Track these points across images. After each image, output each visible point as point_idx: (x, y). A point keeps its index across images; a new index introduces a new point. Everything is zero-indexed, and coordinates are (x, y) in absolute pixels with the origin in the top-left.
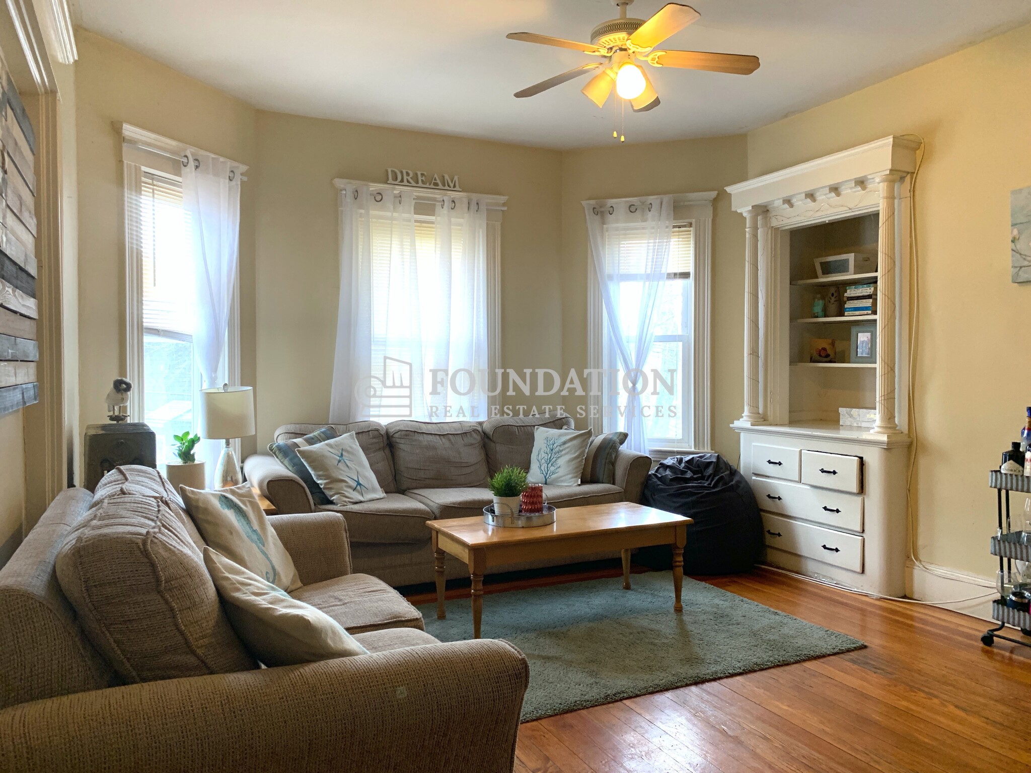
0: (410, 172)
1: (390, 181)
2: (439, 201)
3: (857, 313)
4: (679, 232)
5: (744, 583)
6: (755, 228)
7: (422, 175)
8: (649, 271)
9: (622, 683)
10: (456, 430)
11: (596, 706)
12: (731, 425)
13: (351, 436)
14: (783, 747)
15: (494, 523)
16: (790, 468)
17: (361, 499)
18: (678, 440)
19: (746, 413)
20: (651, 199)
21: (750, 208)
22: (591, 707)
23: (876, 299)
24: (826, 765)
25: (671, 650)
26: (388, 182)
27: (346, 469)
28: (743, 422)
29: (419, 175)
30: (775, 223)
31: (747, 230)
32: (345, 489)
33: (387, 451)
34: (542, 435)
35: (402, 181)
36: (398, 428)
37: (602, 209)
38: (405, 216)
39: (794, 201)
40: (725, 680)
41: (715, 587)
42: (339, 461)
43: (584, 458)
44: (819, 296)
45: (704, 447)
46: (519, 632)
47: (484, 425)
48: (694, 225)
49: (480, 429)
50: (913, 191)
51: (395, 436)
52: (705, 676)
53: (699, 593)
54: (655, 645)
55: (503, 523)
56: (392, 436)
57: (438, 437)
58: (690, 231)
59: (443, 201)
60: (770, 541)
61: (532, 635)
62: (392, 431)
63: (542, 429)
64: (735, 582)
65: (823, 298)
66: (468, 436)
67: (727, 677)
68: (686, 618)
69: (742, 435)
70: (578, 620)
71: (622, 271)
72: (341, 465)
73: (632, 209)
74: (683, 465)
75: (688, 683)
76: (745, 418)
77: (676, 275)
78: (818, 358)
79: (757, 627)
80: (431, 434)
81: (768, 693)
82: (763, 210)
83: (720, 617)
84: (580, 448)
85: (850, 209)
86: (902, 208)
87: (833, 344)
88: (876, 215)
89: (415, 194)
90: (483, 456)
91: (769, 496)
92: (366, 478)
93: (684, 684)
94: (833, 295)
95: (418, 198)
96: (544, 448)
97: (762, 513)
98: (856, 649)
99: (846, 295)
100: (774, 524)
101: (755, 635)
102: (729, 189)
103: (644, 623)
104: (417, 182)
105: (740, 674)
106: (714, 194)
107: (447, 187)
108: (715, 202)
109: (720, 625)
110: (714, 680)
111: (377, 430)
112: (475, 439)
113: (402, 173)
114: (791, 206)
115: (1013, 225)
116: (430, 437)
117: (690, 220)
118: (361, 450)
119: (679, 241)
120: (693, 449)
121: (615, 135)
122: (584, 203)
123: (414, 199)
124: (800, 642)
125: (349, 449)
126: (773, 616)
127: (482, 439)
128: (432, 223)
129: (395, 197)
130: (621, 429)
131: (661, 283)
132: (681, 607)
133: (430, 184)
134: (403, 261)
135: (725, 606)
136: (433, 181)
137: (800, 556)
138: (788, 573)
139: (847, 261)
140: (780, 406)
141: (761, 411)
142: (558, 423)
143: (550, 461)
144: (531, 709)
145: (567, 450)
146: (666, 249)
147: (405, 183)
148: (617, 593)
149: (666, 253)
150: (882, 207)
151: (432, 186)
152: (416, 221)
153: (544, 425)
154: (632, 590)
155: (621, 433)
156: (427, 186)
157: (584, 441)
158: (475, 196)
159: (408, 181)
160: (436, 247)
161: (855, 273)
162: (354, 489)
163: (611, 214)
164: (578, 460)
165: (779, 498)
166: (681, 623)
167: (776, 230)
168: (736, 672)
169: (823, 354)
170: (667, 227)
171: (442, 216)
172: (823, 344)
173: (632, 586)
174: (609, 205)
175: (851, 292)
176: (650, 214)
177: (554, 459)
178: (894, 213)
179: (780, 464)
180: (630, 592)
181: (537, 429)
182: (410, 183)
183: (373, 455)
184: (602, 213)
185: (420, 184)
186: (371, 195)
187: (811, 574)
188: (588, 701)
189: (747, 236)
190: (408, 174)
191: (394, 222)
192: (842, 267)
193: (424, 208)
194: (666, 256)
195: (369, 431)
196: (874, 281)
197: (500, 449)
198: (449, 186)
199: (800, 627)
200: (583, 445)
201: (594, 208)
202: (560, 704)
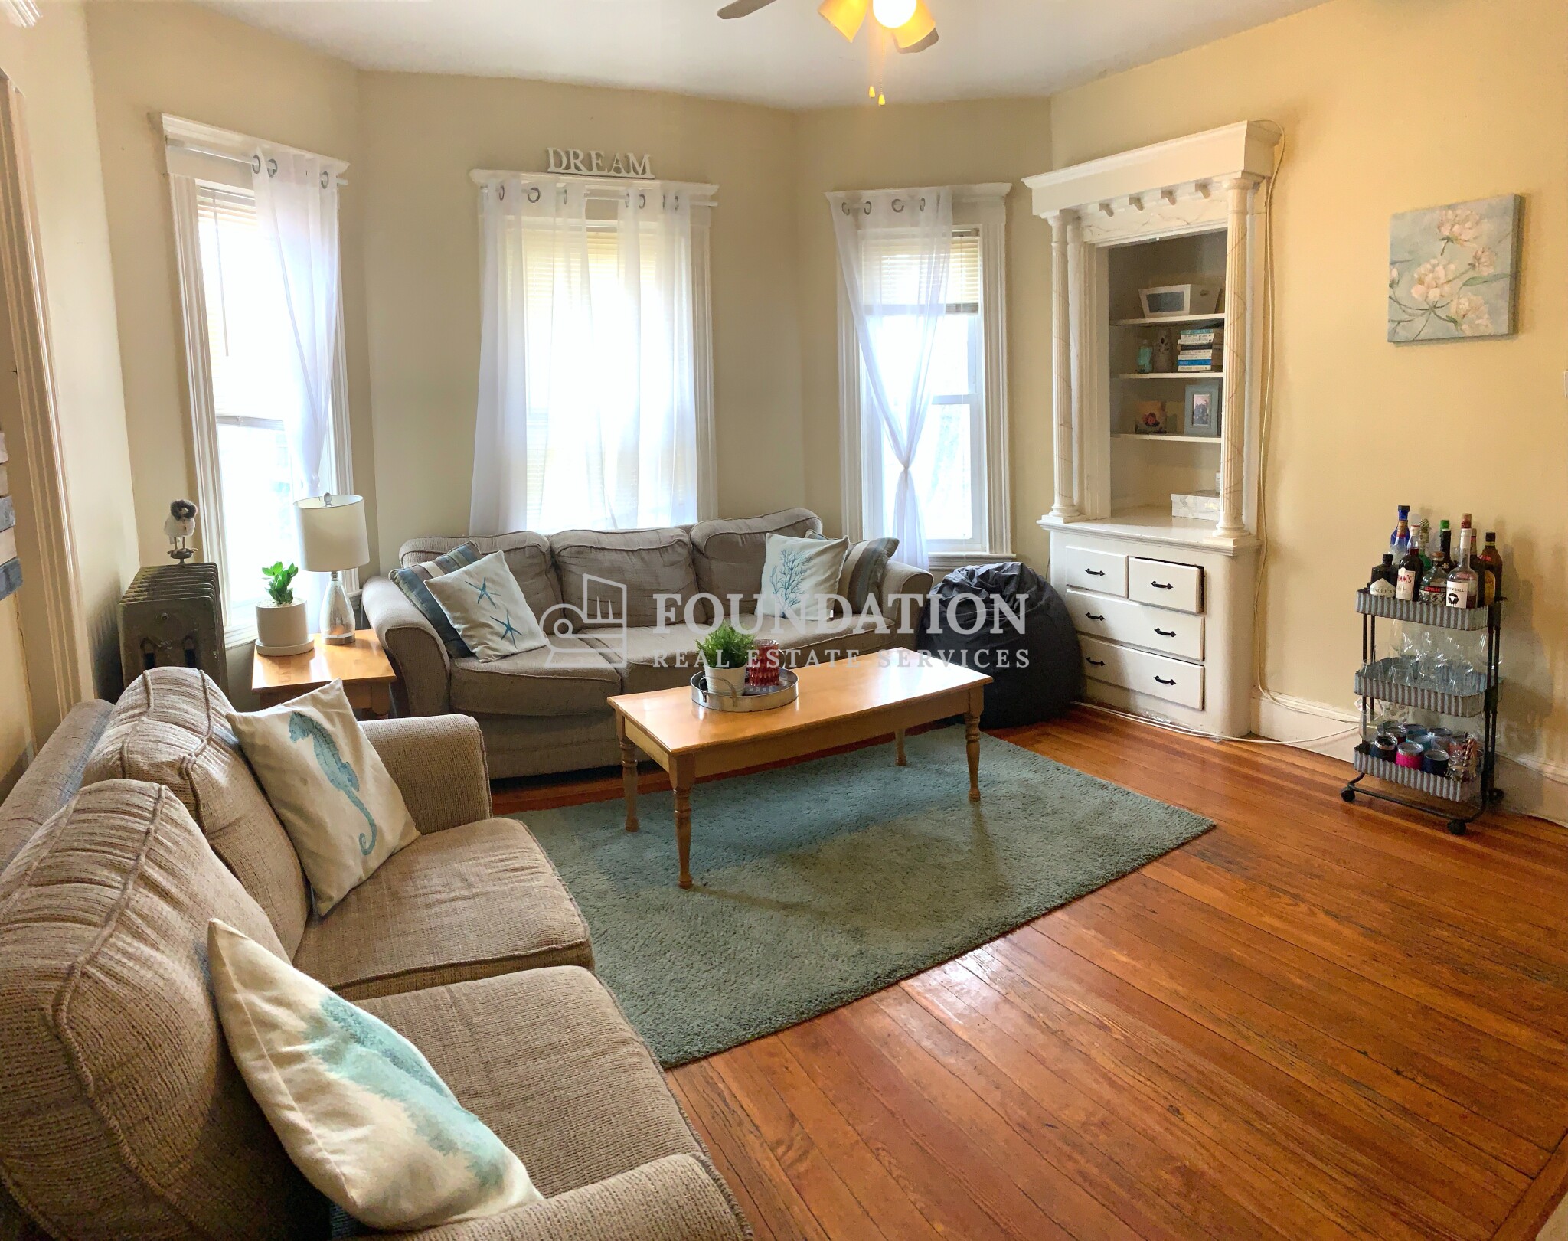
0: (579, 151)
1: (552, 168)
2: (622, 197)
3: (1194, 368)
4: (961, 242)
5: (1057, 735)
6: (1064, 244)
7: (598, 156)
8: (923, 302)
9: (898, 948)
10: (651, 542)
11: (863, 997)
12: (1038, 522)
13: (498, 558)
14: (1126, 1037)
15: (707, 704)
16: (1115, 579)
17: (513, 649)
18: (966, 540)
19: (1057, 505)
20: (923, 192)
21: (1058, 213)
22: (856, 1000)
23: (1221, 350)
24: (1184, 1061)
25: (967, 873)
26: (549, 170)
27: (490, 607)
28: (1053, 518)
29: (594, 156)
30: (1089, 237)
31: (1053, 245)
32: (489, 637)
33: (552, 575)
34: (777, 546)
35: (568, 167)
36: (567, 543)
37: (856, 206)
38: (573, 221)
39: (1113, 206)
40: (1041, 922)
41: (1023, 749)
42: (481, 597)
43: (838, 579)
44: (1145, 341)
45: (1002, 549)
46: (748, 857)
47: (693, 532)
48: (981, 233)
49: (686, 539)
50: (1270, 204)
51: (562, 553)
52: (1014, 921)
53: (1001, 762)
54: (942, 867)
55: (721, 707)
56: (559, 555)
57: (625, 554)
58: (976, 241)
59: (628, 195)
60: (1090, 670)
61: (765, 862)
62: (557, 546)
63: (777, 537)
64: (1048, 734)
65: (1150, 345)
66: (670, 551)
67: (1044, 915)
68: (985, 810)
69: (1052, 535)
70: (833, 829)
71: (885, 301)
72: (484, 603)
73: (896, 206)
74: (975, 580)
75: (994, 936)
76: (1055, 512)
77: (957, 308)
78: (1144, 427)
79: (1077, 818)
80: (616, 550)
81: (1100, 936)
82: (1073, 217)
83: (1031, 801)
84: (831, 566)
85: (1188, 224)
86: (1256, 225)
87: (1163, 408)
88: (1222, 234)
89: (586, 186)
90: (692, 578)
91: (1088, 615)
92: (518, 618)
93: (987, 938)
94: (1163, 341)
95: (592, 193)
96: (781, 567)
97: (1079, 636)
98: (1204, 832)
99: (1179, 342)
100: (1094, 649)
101: (1078, 829)
102: (1028, 182)
103: (925, 826)
104: (591, 169)
105: (1061, 907)
106: (1006, 187)
107: (632, 174)
108: (1010, 198)
109: (1031, 819)
110: (1027, 923)
111: (536, 546)
112: (680, 554)
113: (567, 153)
114: (1111, 213)
115: (1393, 263)
116: (614, 554)
117: (974, 226)
118: (512, 577)
119: (961, 257)
120: (987, 553)
121: (872, 93)
122: (829, 195)
123: (586, 195)
124: (1136, 834)
125: (495, 578)
126: (1100, 793)
127: (691, 554)
128: (614, 230)
129: (558, 193)
130: (889, 533)
131: (940, 318)
132: (979, 794)
133: (609, 171)
134: (570, 287)
135: (1035, 781)
136: (615, 165)
137: (1128, 690)
138: (1112, 712)
139: (1180, 295)
140: (1099, 497)
141: (1076, 500)
142: (799, 528)
143: (789, 585)
144: (767, 1013)
145: (813, 570)
146: (943, 267)
147: (573, 170)
148: (887, 774)
149: (944, 274)
150: (1231, 224)
151: (613, 173)
152: (590, 229)
153: (779, 531)
154: (910, 766)
155: (889, 540)
156: (605, 173)
157: (835, 557)
158: (674, 186)
159: (577, 168)
160: (618, 268)
161: (1191, 313)
162: (503, 637)
163: (868, 214)
164: (829, 584)
165: (1102, 618)
166: (979, 817)
167: (1090, 248)
168: (1055, 904)
169: (1151, 421)
170: (944, 235)
171: (627, 220)
172: (1151, 407)
173: (909, 759)
174: (865, 199)
175: (1186, 339)
176: (922, 215)
177: (795, 582)
178: (1245, 235)
179: (1102, 574)
180: (906, 770)
181: (770, 537)
182: (581, 170)
183: (531, 581)
184: (855, 210)
185: (595, 171)
186: (524, 191)
187: (1142, 712)
188: (851, 992)
189: (1054, 254)
190: (576, 156)
191: (557, 232)
192: (1175, 303)
193: (602, 208)
194: (944, 279)
195: (524, 548)
196: (1220, 324)
197: (717, 568)
198: (635, 171)
199: (1134, 806)
200: (835, 562)
201: (844, 204)
202: (810, 1001)
